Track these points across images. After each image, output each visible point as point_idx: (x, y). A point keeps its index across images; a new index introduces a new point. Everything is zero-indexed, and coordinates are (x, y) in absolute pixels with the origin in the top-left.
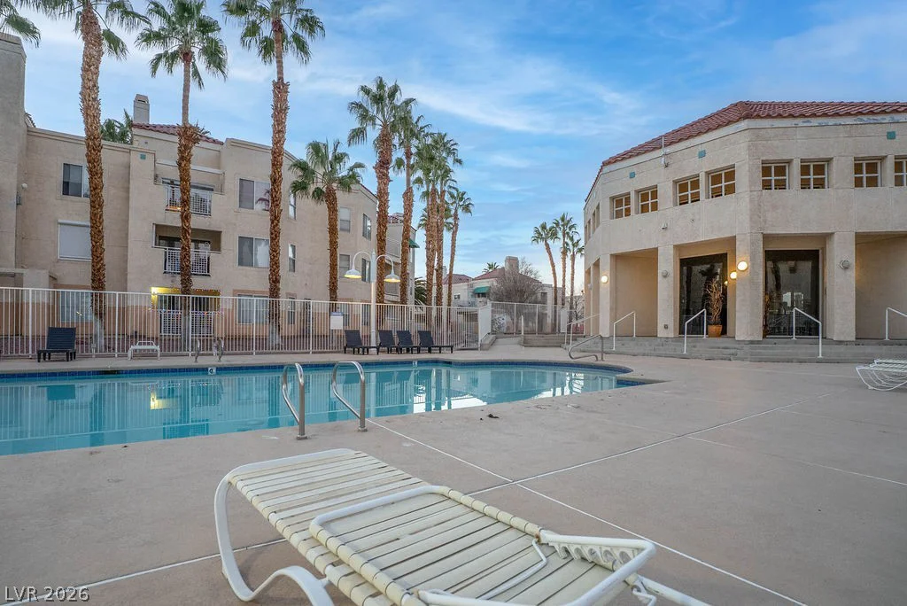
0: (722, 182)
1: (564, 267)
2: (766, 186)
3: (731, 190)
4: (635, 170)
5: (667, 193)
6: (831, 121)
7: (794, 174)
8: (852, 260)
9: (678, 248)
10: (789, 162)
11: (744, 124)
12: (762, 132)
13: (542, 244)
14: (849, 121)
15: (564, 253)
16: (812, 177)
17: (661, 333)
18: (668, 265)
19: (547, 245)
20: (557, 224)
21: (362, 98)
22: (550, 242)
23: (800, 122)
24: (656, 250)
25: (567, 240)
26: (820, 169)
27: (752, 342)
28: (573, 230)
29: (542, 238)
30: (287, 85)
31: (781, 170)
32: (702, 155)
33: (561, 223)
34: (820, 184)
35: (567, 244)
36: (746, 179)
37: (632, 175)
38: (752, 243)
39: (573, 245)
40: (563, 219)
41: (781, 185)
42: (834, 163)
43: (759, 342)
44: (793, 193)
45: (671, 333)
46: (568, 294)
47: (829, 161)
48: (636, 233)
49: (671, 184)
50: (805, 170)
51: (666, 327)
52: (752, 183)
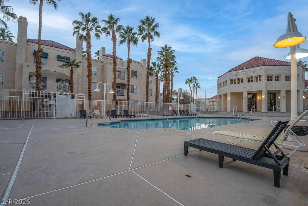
0: (258, 78)
1: (194, 91)
2: (268, 80)
3: (260, 80)
4: (237, 74)
5: (245, 80)
6: (281, 67)
7: (274, 78)
8: (285, 96)
9: (247, 92)
10: (273, 75)
11: (263, 67)
12: (267, 69)
13: (188, 84)
14: (284, 67)
15: (194, 87)
16: (277, 78)
17: (244, 111)
18: (245, 96)
19: (189, 85)
20: (192, 79)
21: (162, 50)
22: (190, 84)
23: (275, 67)
24: (243, 92)
25: (195, 83)
26: (278, 77)
27: (265, 113)
28: (197, 80)
29: (188, 83)
30: (151, 48)
31: (271, 77)
32: (254, 72)
33: (193, 79)
34: (278, 80)
35: (195, 85)
36: (264, 78)
37: (236, 75)
38: (265, 92)
39: (197, 85)
40: (194, 77)
41: (271, 80)
42: (282, 76)
43: (267, 113)
44: (273, 81)
45: (246, 111)
46: (195, 98)
47: (280, 75)
48: (237, 88)
49: (246, 78)
50: (276, 77)
51: (245, 109)
52: (265, 79)
